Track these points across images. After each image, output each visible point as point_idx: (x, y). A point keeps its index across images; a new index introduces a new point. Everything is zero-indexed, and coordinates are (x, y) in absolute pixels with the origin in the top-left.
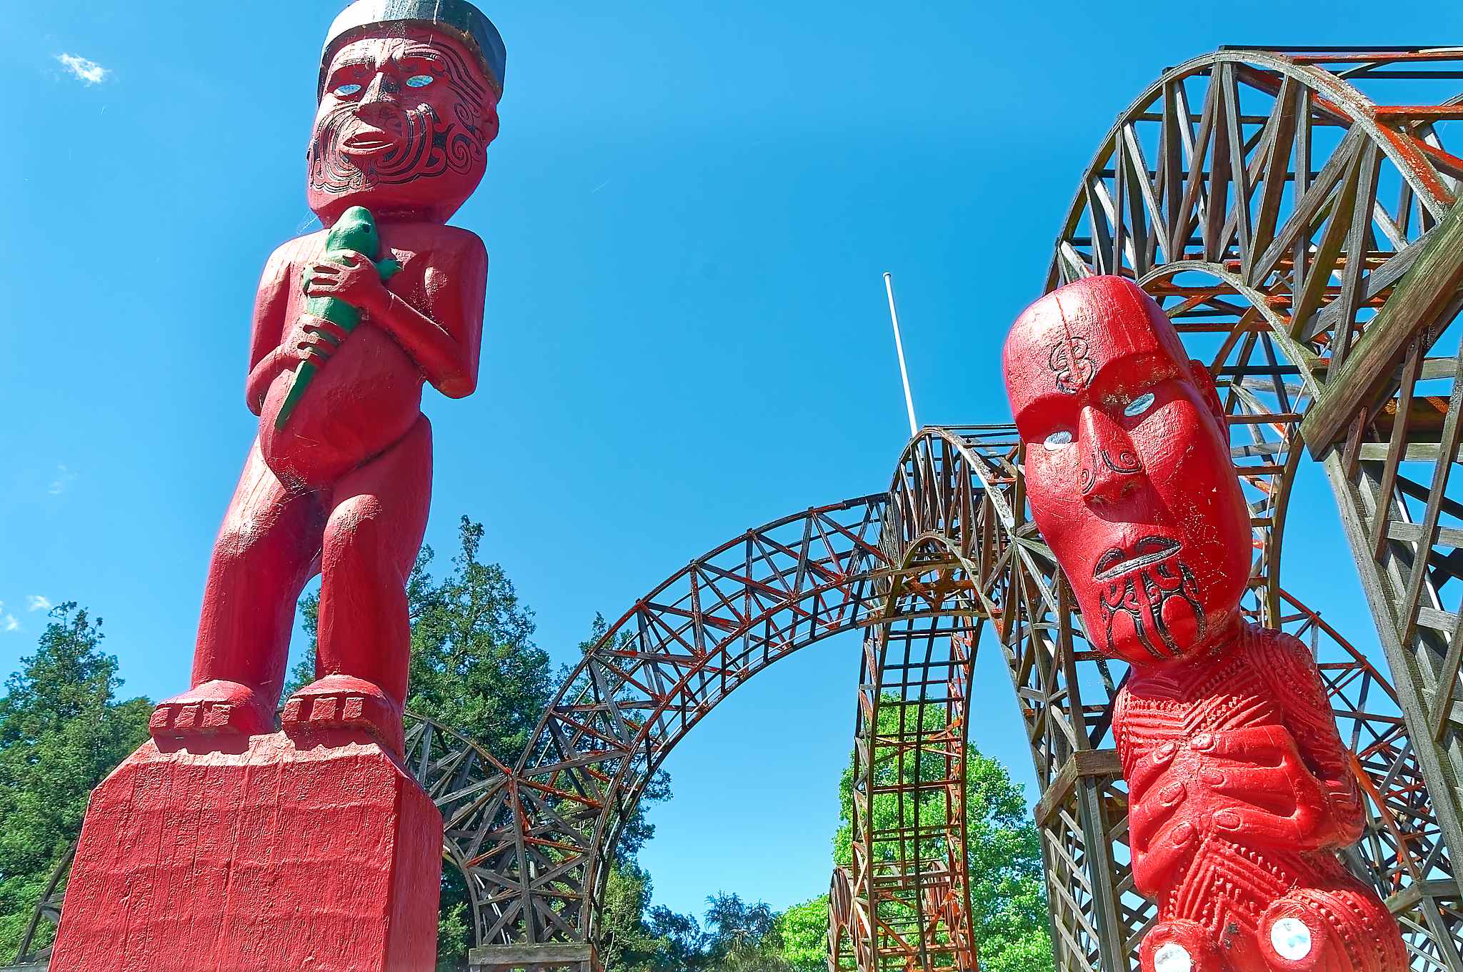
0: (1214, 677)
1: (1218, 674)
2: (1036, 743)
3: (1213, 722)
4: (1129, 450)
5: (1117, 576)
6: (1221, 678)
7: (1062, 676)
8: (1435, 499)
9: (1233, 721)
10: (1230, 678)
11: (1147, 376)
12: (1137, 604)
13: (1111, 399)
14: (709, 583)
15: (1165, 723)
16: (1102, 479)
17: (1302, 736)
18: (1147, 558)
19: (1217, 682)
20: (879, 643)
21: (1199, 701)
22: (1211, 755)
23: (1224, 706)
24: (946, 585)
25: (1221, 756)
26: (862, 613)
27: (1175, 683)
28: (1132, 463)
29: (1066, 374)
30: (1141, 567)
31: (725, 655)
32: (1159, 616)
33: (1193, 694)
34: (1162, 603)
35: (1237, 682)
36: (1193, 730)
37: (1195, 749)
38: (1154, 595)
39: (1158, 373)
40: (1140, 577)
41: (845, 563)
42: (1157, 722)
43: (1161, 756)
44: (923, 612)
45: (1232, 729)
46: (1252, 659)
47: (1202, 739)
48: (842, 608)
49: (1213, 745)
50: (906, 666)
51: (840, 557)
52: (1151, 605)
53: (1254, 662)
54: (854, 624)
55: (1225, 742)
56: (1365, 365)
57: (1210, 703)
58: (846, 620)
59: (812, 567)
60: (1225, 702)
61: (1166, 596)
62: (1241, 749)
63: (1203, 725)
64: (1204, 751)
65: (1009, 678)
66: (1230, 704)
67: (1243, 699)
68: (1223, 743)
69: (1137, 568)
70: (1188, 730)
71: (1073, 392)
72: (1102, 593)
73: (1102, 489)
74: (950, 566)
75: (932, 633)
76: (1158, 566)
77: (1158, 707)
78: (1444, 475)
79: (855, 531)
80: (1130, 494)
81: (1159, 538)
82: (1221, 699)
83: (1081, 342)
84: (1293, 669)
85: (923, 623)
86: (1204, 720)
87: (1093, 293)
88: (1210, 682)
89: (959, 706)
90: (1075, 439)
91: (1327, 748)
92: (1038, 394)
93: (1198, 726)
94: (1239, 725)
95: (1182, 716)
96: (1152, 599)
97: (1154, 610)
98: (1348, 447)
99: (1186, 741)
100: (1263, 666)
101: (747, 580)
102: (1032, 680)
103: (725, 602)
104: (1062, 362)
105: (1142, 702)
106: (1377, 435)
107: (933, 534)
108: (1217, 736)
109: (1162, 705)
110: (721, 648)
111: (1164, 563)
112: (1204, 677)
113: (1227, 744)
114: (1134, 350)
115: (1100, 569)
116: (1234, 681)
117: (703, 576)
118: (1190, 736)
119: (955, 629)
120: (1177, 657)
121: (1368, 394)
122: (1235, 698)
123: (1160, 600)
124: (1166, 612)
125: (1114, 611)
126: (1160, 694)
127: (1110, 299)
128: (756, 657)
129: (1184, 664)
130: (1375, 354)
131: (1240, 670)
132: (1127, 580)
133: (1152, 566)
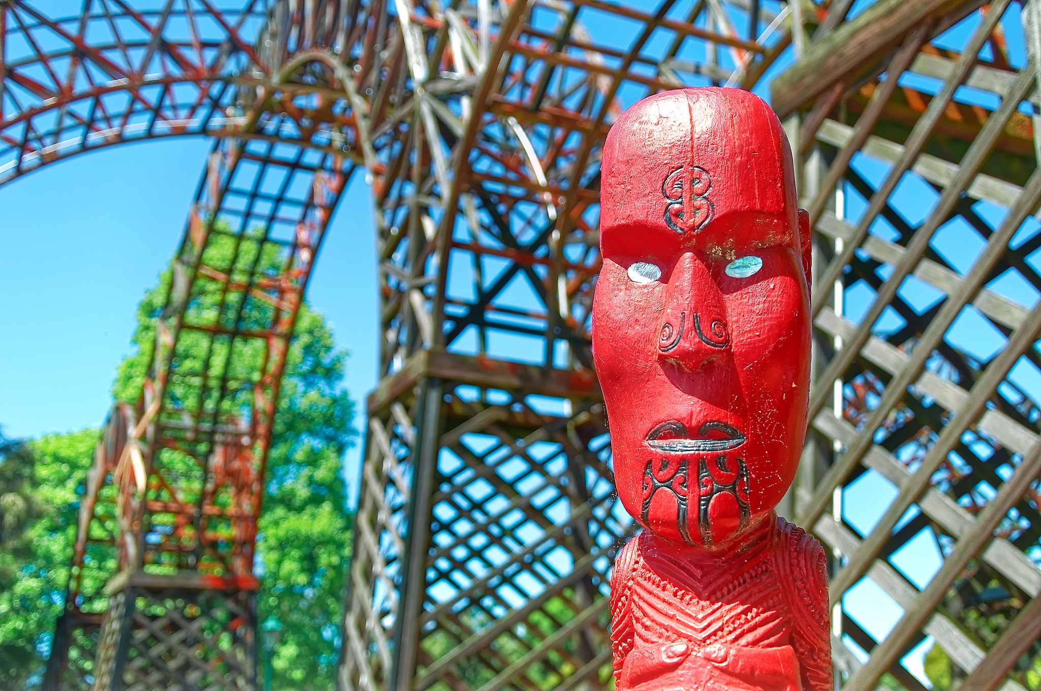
0: (737, 579)
1: (742, 576)
2: (386, 324)
3: (730, 632)
4: (722, 320)
5: (673, 453)
6: (745, 582)
7: (434, 262)
8: (878, 202)
9: (749, 637)
10: (755, 585)
11: (761, 238)
12: (686, 489)
13: (717, 251)
14: (24, 29)
15: (680, 617)
16: (687, 345)
17: (803, 654)
18: (709, 444)
19: (740, 585)
20: (229, 162)
21: (720, 604)
22: (722, 670)
23: (743, 616)
24: (324, 116)
25: (731, 674)
26: (217, 121)
27: (698, 573)
28: (721, 336)
29: (677, 206)
30: (701, 452)
31: (29, 128)
32: (706, 510)
33: (713, 592)
34: (711, 498)
35: (760, 591)
36: (709, 637)
37: (708, 659)
38: (706, 486)
39: (773, 238)
40: (695, 463)
41: (210, 55)
42: (672, 612)
43: (670, 654)
44: (290, 140)
45: (746, 646)
46: (777, 566)
47: (716, 649)
48: (193, 110)
49: (726, 660)
50: (254, 195)
51: (205, 45)
52: (700, 496)
53: (778, 570)
54: (204, 131)
55: (738, 661)
56: (861, 37)
57: (730, 610)
58: (195, 123)
59: (168, 49)
60: (745, 612)
61: (719, 490)
62: (753, 669)
63: (720, 633)
64: (717, 664)
65: (373, 246)
66: (749, 617)
67: (763, 612)
68: (736, 661)
69: (697, 452)
70: (704, 634)
71: (680, 231)
72: (650, 462)
73: (684, 355)
74: (335, 96)
75: (295, 166)
76: (718, 456)
77: (675, 595)
78: (895, 180)
79: (232, 20)
80: (709, 368)
81: (726, 425)
82: (741, 608)
83: (704, 176)
84: (813, 585)
85: (286, 152)
86: (721, 629)
87: (732, 118)
88: (732, 582)
89: (305, 255)
90: (664, 279)
91: (821, 668)
92: (641, 217)
93: (714, 633)
94: (754, 643)
95: (700, 616)
96: (703, 489)
97: (702, 502)
98: (811, 119)
99: (699, 645)
100: (786, 575)
101: (78, 41)
102: (398, 256)
103: (42, 58)
104: (677, 190)
105: (658, 579)
106: (843, 115)
107: (324, 54)
108: (732, 652)
109: (680, 593)
110: (27, 117)
111: (725, 455)
112: (728, 576)
113: (740, 663)
114: (758, 207)
115: (654, 435)
116: (756, 590)
117: (17, 17)
118: (704, 642)
119: (322, 167)
120: (706, 546)
121: (852, 71)
122: (755, 610)
123: (711, 493)
124: (713, 507)
125: (659, 487)
126: (680, 580)
127: (748, 134)
128: (70, 141)
129: (713, 555)
130: (876, 28)
131: (764, 577)
132: (682, 461)
133: (713, 456)
